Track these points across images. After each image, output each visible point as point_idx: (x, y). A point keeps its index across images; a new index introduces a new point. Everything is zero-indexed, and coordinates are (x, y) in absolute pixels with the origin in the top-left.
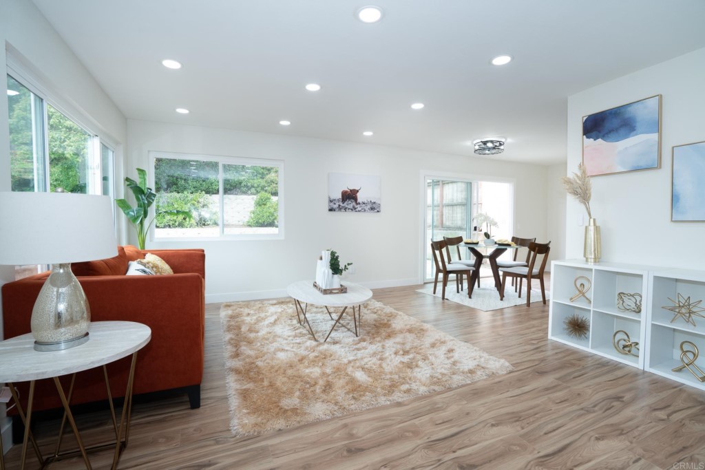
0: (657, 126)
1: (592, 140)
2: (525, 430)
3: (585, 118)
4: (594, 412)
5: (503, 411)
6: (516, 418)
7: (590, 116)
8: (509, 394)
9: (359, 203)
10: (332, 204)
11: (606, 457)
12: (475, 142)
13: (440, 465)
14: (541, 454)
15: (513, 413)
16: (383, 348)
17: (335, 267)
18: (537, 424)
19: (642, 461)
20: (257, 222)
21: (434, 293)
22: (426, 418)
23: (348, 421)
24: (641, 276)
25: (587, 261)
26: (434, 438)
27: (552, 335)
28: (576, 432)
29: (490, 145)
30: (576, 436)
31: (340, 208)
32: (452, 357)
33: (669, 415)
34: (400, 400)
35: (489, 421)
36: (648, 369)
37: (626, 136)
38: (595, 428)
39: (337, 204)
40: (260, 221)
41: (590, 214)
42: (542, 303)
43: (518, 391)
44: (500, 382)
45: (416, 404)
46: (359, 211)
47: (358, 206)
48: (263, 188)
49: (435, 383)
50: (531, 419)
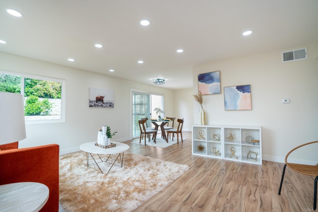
0: (220, 80)
1: (201, 83)
2: (208, 187)
3: (199, 75)
4: (221, 175)
5: (198, 183)
6: (202, 184)
7: (200, 74)
8: (195, 177)
9: (104, 103)
10: (91, 103)
11: (232, 188)
12: (154, 79)
13: (193, 210)
14: (218, 194)
15: (201, 183)
16: (137, 170)
17: (109, 135)
18: (210, 184)
19: (240, 186)
20: (28, 113)
21: (140, 143)
22: (175, 194)
23: (146, 206)
24: (220, 128)
25: (202, 124)
26: (184, 200)
27: (194, 153)
28: (221, 183)
29: (160, 81)
30: (222, 184)
31: (95, 105)
32: (167, 168)
33: (236, 171)
34: (160, 190)
35: (196, 188)
36: (224, 159)
37: (211, 83)
38: (224, 180)
39: (94, 103)
40: (31, 112)
41: (202, 108)
42: (181, 142)
43: (196, 175)
44: (189, 173)
45: (167, 190)
46: (104, 107)
47: (104, 104)
48: (31, 93)
49: (168, 180)
50: (207, 183)
